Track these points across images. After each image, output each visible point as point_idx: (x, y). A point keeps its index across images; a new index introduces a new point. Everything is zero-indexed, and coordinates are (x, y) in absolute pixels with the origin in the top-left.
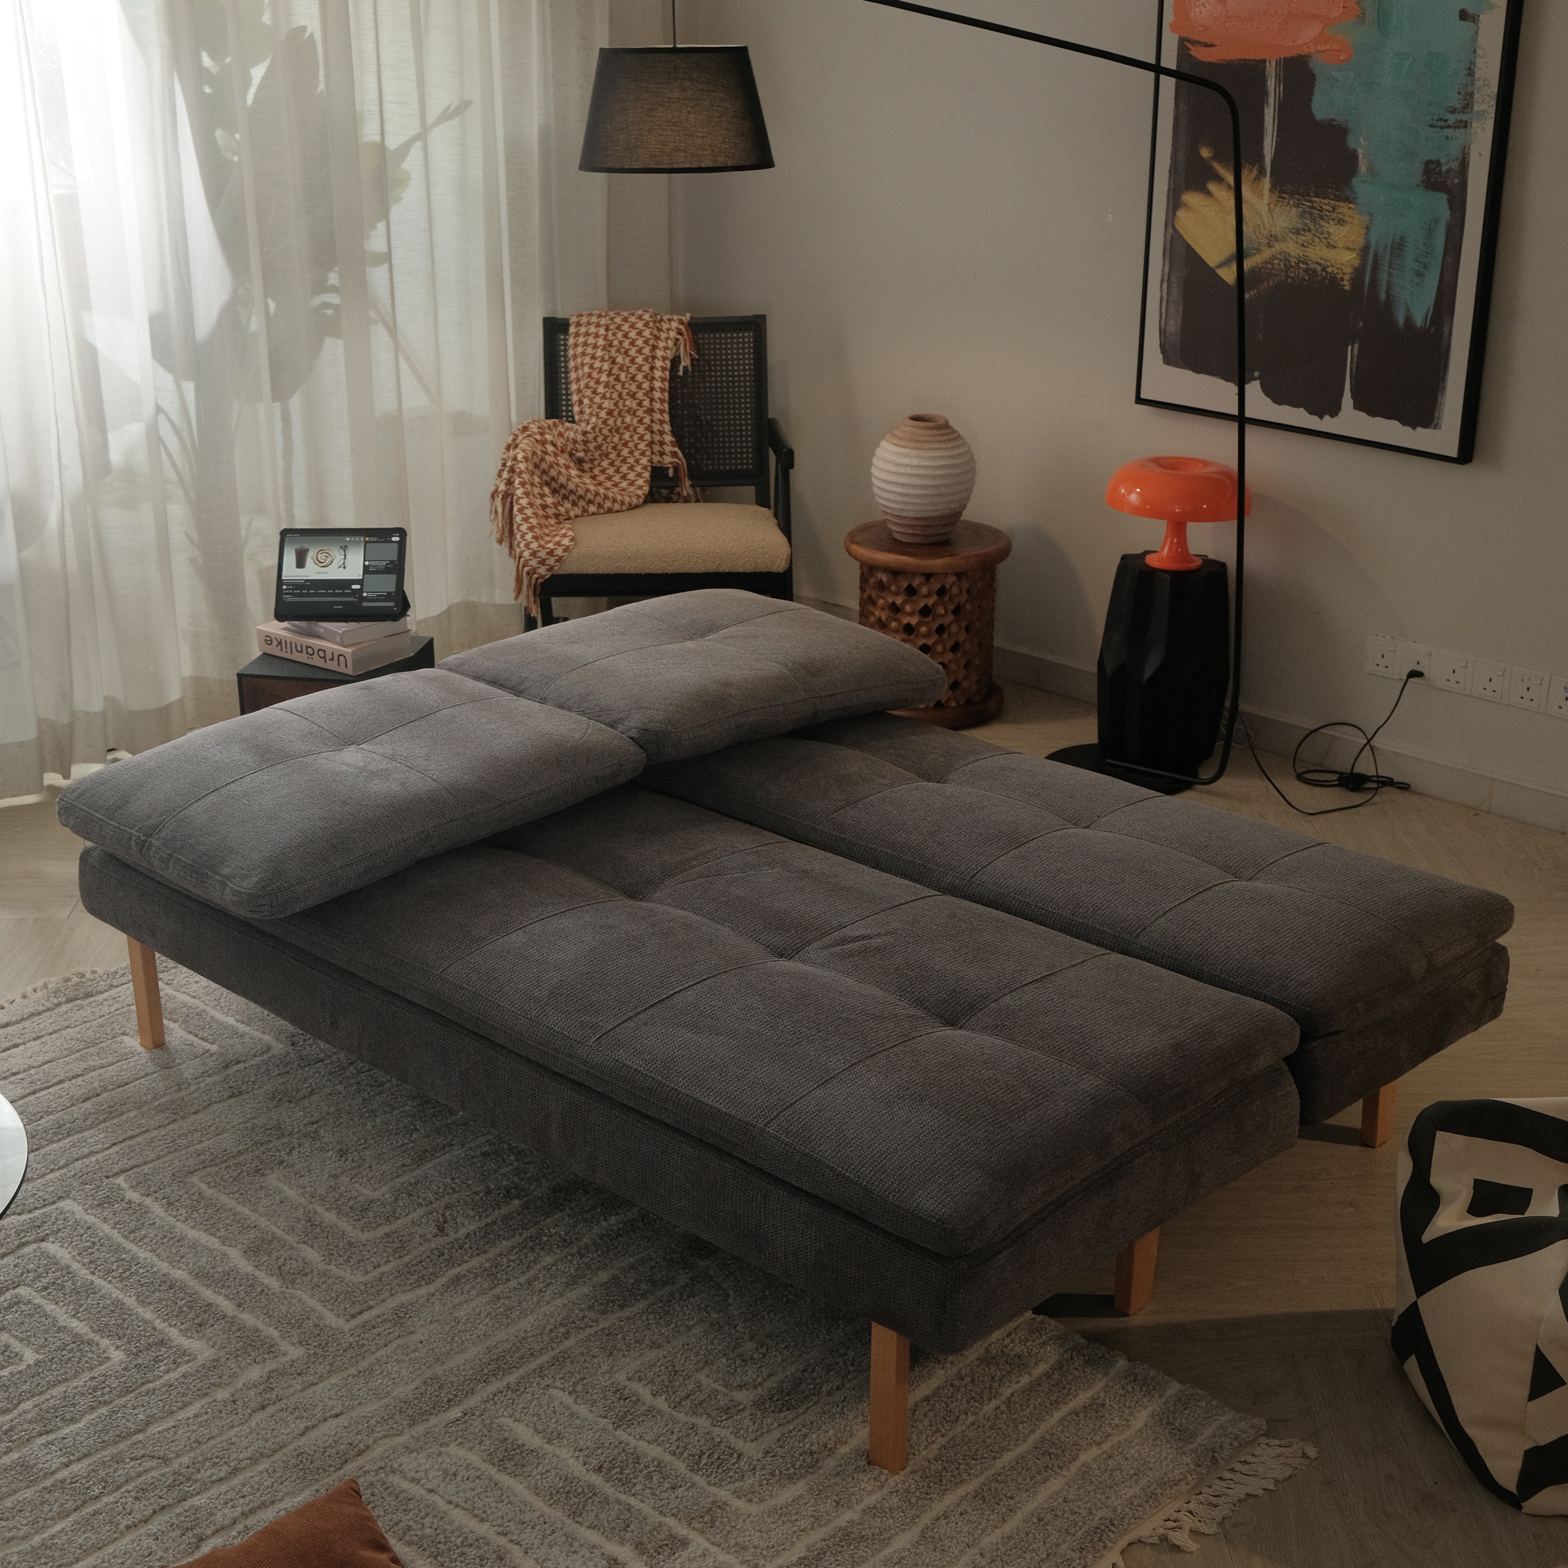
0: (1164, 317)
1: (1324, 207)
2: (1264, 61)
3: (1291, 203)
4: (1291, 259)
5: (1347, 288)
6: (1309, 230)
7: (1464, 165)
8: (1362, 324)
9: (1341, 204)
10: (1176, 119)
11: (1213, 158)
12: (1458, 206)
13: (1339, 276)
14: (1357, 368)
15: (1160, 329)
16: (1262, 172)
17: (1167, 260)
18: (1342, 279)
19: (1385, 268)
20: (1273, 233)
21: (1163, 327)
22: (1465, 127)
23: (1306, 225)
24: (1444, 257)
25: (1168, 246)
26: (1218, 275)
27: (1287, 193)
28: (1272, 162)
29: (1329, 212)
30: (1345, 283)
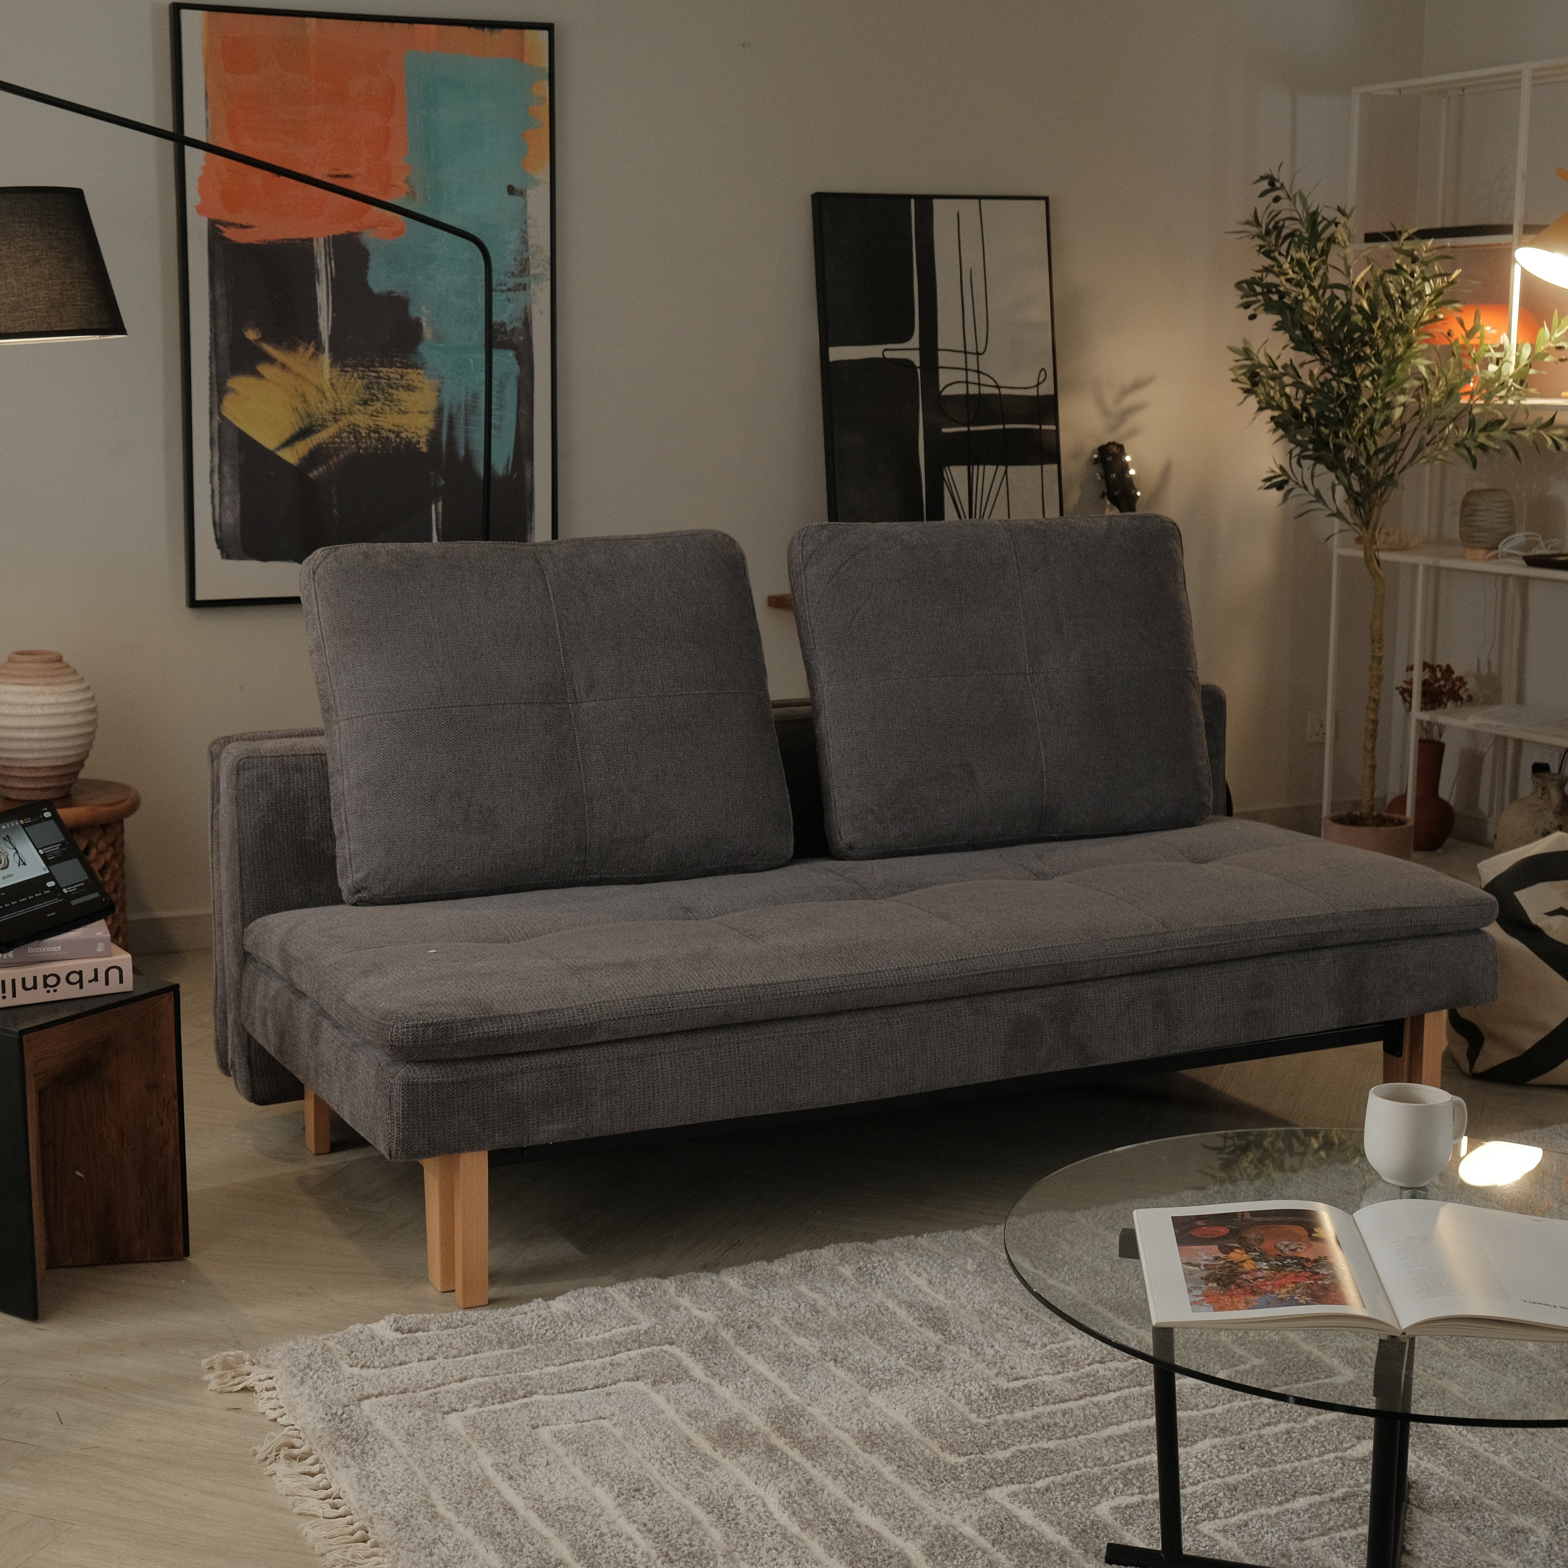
0: (217, 510)
1: (392, 376)
2: (311, 240)
3: (355, 375)
4: (362, 431)
5: (424, 450)
6: (378, 399)
7: (527, 323)
8: (443, 482)
9: (410, 371)
10: (213, 304)
11: (261, 339)
12: (526, 359)
13: (414, 440)
14: (443, 525)
15: (214, 523)
16: (319, 349)
17: (216, 450)
18: (419, 443)
19: (460, 424)
20: (339, 407)
21: (218, 520)
22: (525, 289)
23: (374, 395)
24: (518, 408)
25: (216, 435)
26: (279, 458)
27: (351, 367)
28: (331, 338)
29: (397, 379)
30: (422, 445)
